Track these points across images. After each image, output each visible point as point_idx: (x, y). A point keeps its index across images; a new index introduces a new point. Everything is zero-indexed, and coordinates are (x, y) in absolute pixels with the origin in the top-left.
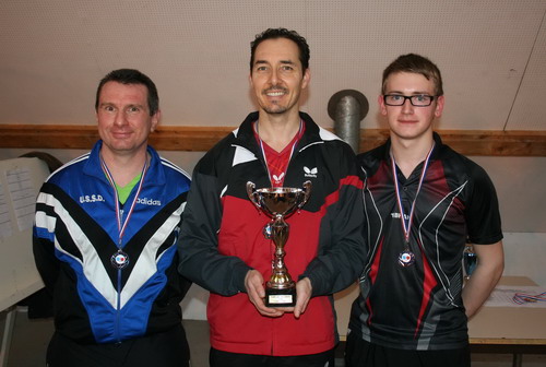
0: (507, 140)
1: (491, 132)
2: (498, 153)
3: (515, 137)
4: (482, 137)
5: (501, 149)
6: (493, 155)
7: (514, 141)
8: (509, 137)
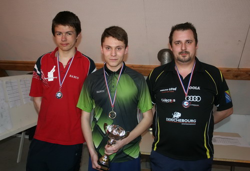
0: (239, 72)
1: (232, 69)
2: (236, 78)
3: (243, 71)
4: (228, 71)
5: (237, 76)
6: (233, 79)
7: (242, 73)
8: (240, 71)
